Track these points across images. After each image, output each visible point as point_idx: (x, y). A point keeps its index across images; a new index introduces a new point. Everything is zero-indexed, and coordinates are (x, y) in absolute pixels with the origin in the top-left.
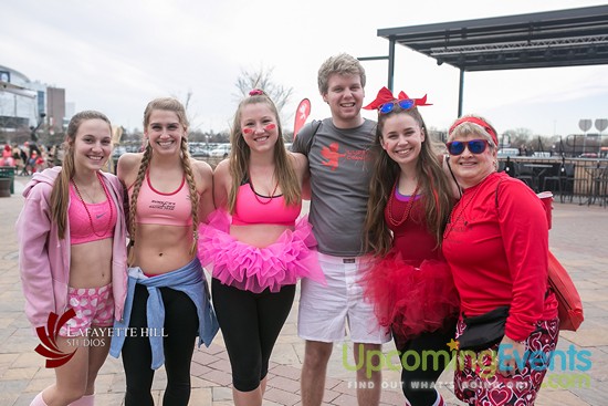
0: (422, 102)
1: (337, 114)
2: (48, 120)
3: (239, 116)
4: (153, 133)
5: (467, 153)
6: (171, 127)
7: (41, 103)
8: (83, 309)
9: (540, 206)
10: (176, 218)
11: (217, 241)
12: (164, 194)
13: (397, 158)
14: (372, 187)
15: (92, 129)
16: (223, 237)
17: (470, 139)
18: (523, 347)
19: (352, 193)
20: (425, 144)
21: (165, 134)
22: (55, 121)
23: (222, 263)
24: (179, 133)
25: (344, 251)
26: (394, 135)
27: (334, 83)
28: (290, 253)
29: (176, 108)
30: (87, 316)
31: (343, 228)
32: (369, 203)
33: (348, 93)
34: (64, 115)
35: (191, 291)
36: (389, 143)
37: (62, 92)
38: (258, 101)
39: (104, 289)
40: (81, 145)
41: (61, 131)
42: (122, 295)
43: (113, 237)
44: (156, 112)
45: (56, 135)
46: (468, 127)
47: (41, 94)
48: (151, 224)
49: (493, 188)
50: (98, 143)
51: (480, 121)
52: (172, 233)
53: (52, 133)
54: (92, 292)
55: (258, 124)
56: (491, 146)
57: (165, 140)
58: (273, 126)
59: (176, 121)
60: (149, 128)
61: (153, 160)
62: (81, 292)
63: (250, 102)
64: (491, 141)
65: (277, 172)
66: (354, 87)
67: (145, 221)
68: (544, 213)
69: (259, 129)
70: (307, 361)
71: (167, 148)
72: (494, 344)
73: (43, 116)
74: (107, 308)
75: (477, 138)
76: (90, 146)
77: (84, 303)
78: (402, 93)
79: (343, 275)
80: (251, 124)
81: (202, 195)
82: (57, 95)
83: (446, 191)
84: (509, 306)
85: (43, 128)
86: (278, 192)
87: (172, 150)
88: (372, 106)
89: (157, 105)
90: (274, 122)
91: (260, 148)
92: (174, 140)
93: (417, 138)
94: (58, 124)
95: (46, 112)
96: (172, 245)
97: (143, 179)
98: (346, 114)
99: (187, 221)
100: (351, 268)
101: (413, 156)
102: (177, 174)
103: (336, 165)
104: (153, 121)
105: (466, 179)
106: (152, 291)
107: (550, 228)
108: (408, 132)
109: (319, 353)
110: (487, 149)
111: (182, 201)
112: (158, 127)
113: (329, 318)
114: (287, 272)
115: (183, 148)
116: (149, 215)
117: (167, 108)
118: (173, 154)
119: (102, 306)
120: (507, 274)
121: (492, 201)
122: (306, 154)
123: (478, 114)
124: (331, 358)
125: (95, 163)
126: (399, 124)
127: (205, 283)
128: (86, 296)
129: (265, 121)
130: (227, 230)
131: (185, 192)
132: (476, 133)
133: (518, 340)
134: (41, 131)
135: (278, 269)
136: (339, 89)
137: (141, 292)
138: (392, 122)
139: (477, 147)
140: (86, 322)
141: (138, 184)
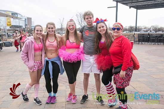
0: (105, 20)
1: (88, 24)
2: (28, 26)
3: (67, 24)
4: (48, 30)
5: (116, 30)
6: (52, 28)
7: (25, 22)
8: (36, 65)
9: (131, 43)
10: (54, 47)
11: (62, 52)
12: (51, 42)
13: (101, 33)
14: (95, 40)
15: (38, 28)
16: (63, 51)
17: (117, 27)
18: (125, 72)
19: (91, 41)
20: (107, 30)
21: (51, 30)
22: (29, 26)
23: (64, 57)
24: (54, 29)
25: (90, 54)
26: (100, 28)
27: (86, 17)
28: (78, 54)
29: (53, 24)
30: (37, 67)
31: (89, 49)
32: (95, 43)
33: (89, 19)
34: (32, 25)
35: (58, 62)
36: (99, 30)
37: (31, 18)
38: (72, 21)
39: (40, 61)
40: (36, 32)
41: (31, 29)
42: (44, 63)
43: (42, 51)
44: (49, 25)
45: (30, 30)
46: (117, 25)
47: (25, 19)
48: (49, 49)
49: (121, 39)
50: (39, 31)
51: (120, 24)
52: (53, 50)
53: (29, 29)
54: (38, 62)
55: (71, 26)
56: (121, 29)
57: (51, 31)
58: (74, 27)
59: (53, 27)
60: (48, 28)
61: (49, 35)
62: (36, 62)
63: (70, 21)
64: (121, 28)
65: (75, 37)
66: (90, 18)
67: (48, 48)
68: (131, 45)
69: (71, 27)
70: (84, 77)
71: (51, 33)
72: (119, 72)
73: (26, 25)
74: (41, 66)
75: (119, 27)
76: (37, 32)
77: (36, 64)
78: (101, 19)
79: (90, 59)
80: (70, 26)
81: (59, 42)
82: (29, 19)
83: (110, 40)
84: (122, 64)
85: (26, 28)
86: (75, 41)
87: (52, 33)
88: (95, 22)
89: (49, 24)
90: (75, 26)
91: (71, 32)
92: (53, 31)
93: (105, 28)
94: (30, 27)
95: (27, 24)
96: (54, 53)
97: (47, 39)
98: (89, 24)
99: (56, 48)
100: (91, 57)
101: (104, 32)
102: (54, 38)
103: (88, 35)
104: (48, 27)
105: (116, 36)
106: (50, 62)
107: (132, 49)
108: (103, 27)
109: (87, 76)
110: (121, 30)
111: (55, 44)
112: (49, 28)
113: (88, 68)
114: (77, 58)
115: (55, 33)
116: (48, 47)
117: (51, 24)
118: (53, 34)
119: (40, 65)
120: (122, 57)
121: (120, 42)
122: (82, 33)
123: (119, 22)
124: (90, 77)
125: (39, 35)
126: (101, 25)
127: (61, 61)
128: (37, 63)
129: (73, 26)
130: (65, 50)
131: (56, 42)
132: (119, 26)
133: (124, 71)
134: (26, 29)
135: (75, 57)
136: (87, 19)
137: (47, 62)
138: (99, 25)
139: (118, 29)
140: (37, 68)
141: (46, 40)
